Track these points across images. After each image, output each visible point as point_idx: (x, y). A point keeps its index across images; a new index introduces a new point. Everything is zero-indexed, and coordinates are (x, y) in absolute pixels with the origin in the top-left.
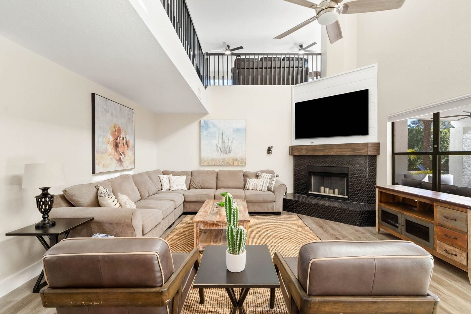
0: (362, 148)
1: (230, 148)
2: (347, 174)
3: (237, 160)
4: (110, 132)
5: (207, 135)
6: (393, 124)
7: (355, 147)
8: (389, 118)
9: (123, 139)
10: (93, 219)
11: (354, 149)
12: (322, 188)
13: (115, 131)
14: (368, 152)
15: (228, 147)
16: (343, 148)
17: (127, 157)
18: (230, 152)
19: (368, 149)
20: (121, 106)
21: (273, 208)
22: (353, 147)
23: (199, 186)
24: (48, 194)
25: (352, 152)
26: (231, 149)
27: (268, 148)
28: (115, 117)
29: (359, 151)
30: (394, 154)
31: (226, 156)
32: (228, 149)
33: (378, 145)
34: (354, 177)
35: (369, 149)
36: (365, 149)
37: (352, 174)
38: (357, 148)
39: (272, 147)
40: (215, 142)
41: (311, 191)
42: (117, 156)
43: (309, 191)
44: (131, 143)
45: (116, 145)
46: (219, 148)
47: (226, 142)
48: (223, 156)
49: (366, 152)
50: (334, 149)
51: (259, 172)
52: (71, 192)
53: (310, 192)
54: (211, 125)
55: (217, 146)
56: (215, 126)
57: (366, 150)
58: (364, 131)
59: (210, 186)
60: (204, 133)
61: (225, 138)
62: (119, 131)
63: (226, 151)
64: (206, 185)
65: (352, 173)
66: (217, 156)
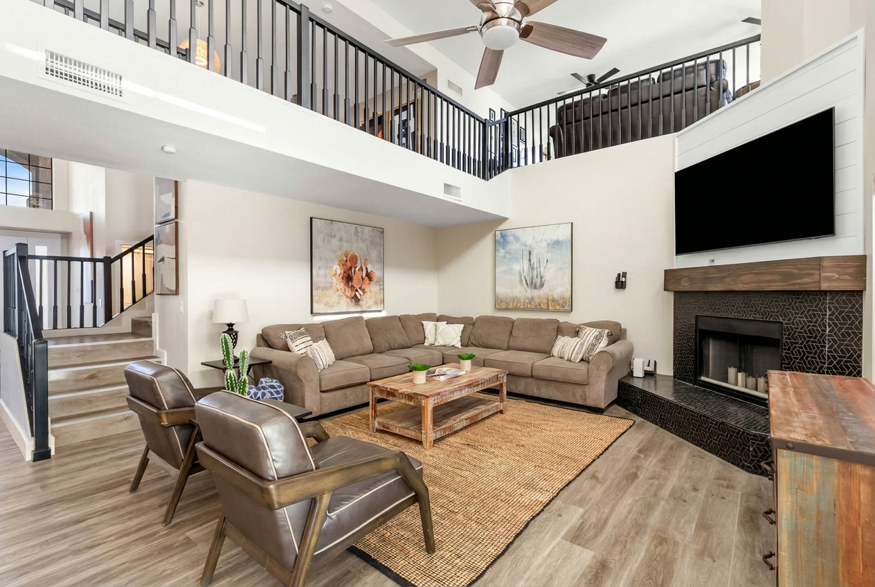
0: (806, 272)
1: (541, 278)
2: (779, 340)
3: (554, 300)
4: (337, 262)
5: (505, 256)
9: (361, 269)
10: (271, 362)
11: (788, 276)
12: (732, 371)
13: (346, 261)
14: (819, 281)
15: (539, 276)
16: (762, 273)
17: (368, 295)
18: (542, 286)
19: (820, 274)
20: (356, 228)
21: (584, 397)
22: (785, 269)
23: (481, 343)
24: (232, 329)
25: (784, 282)
26: (543, 279)
27: (617, 276)
28: (347, 241)
29: (797, 281)
31: (536, 293)
32: (538, 280)
33: (860, 262)
34: (794, 349)
35: (822, 275)
36: (813, 274)
37: (788, 341)
38: (796, 271)
39: (625, 275)
40: (517, 267)
41: (708, 376)
42: (349, 293)
43: (701, 375)
44: (377, 274)
45: (348, 278)
46: (523, 278)
47: (535, 266)
48: (530, 293)
49: (815, 282)
50: (742, 275)
51: (582, 324)
52: (271, 332)
53: (703, 378)
54: (511, 239)
55: (520, 272)
56: (517, 238)
57: (816, 278)
59: (497, 343)
60: (501, 252)
61: (534, 260)
62: (354, 259)
63: (535, 283)
64: (491, 342)
65: (790, 339)
66: (520, 292)
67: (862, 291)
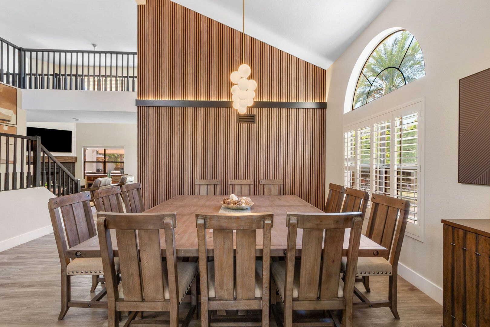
0: (70, 159)
6: (84, 149)
7: (66, 158)
8: (83, 147)
11: (65, 159)
30: (85, 162)
33: (76, 158)
57: (72, 160)
58: (69, 150)
67: (74, 163)
